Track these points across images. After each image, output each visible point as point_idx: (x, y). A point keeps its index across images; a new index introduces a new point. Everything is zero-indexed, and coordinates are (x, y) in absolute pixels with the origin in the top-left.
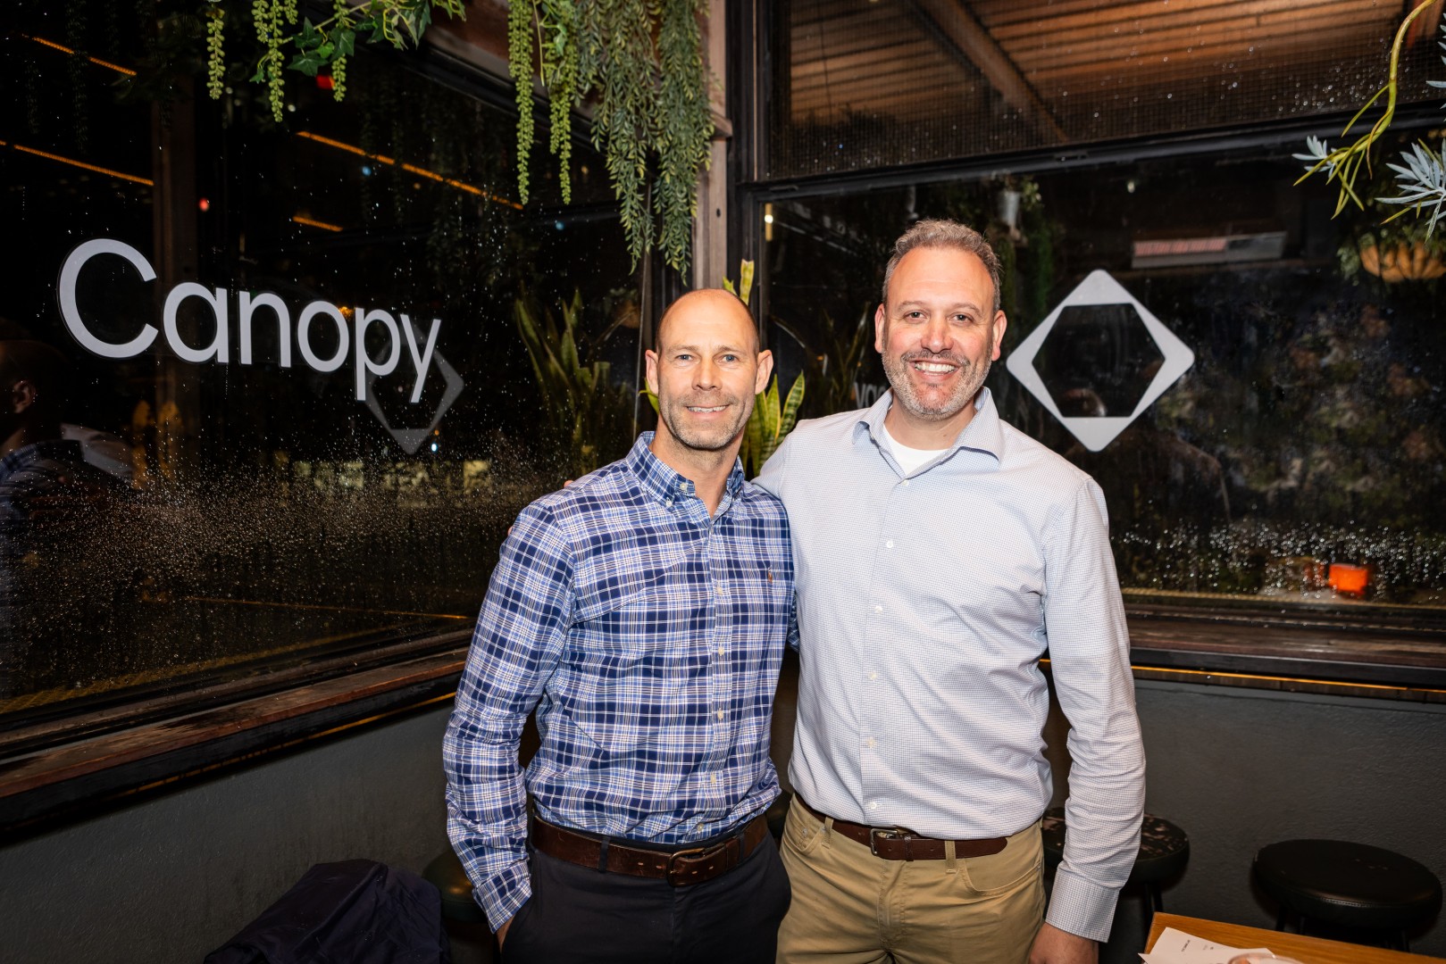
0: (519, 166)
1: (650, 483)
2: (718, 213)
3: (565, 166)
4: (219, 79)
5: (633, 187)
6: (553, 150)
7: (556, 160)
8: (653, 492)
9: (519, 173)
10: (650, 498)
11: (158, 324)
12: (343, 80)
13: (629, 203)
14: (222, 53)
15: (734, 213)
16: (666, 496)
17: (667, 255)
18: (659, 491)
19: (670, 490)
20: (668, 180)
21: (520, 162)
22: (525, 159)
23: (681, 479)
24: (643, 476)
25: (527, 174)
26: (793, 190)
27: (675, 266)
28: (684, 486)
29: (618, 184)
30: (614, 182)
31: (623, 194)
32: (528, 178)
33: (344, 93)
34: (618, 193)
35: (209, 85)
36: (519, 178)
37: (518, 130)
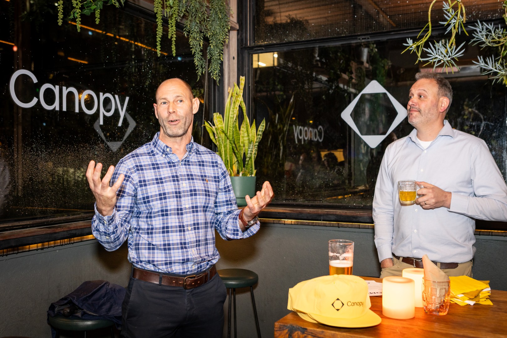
0: (157, 43)
1: (157, 149)
2: (234, 58)
3: (174, 43)
4: (61, 19)
5: (198, 50)
6: (169, 37)
7: (170, 41)
8: (158, 152)
9: (157, 46)
10: (157, 154)
11: (38, 97)
12: (99, 17)
13: (197, 55)
14: (62, 11)
15: (240, 58)
16: (163, 153)
17: (211, 74)
18: (160, 151)
19: (164, 151)
20: (212, 47)
21: (158, 42)
22: (159, 41)
23: (167, 147)
24: (155, 146)
25: (160, 46)
26: (263, 49)
27: (215, 78)
28: (168, 150)
29: (193, 49)
30: (192, 48)
31: (195, 53)
32: (160, 48)
33: (99, 21)
34: (193, 52)
35: (58, 21)
36: (157, 47)
37: (157, 31)
